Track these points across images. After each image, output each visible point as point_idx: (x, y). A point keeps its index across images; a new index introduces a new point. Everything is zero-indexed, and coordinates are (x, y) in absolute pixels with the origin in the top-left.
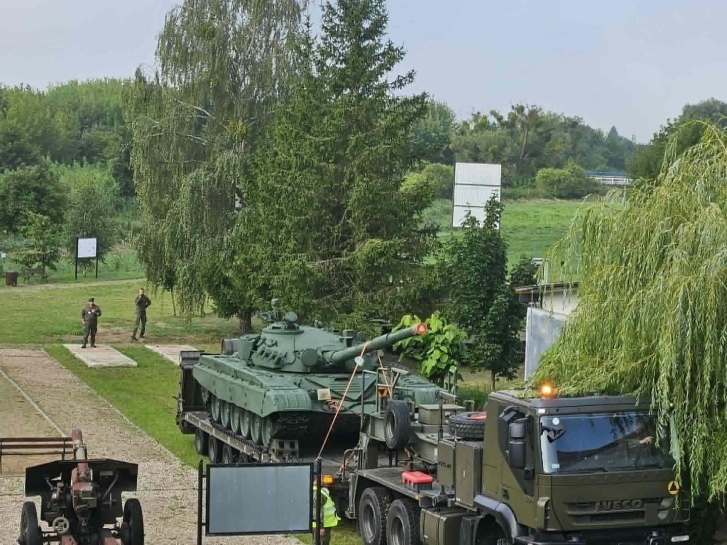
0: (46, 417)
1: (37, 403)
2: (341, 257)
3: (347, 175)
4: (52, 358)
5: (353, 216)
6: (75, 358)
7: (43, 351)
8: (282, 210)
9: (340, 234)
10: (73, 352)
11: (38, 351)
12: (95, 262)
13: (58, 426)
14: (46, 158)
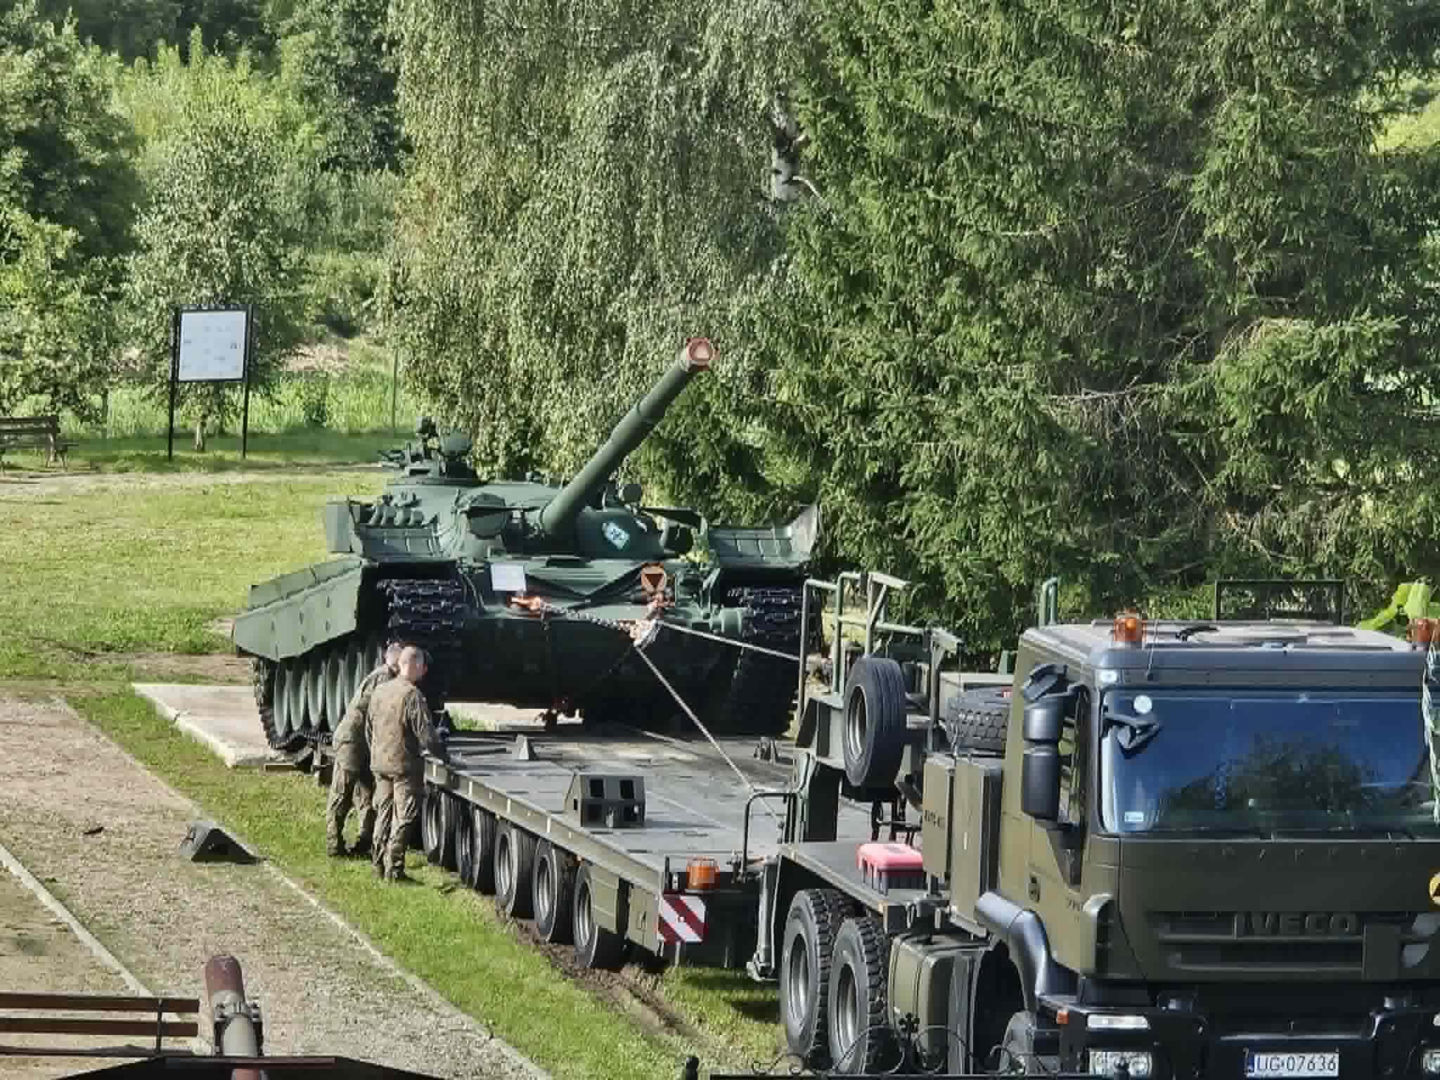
0: (82, 934)
1: (49, 883)
2: (1163, 382)
3: (1190, 85)
4: (93, 728)
5: (1207, 233)
6: (176, 733)
7: (60, 704)
8: (951, 206)
9: (1162, 300)
10: (171, 713)
11: (41, 707)
12: (236, 397)
13: (127, 966)
14: (58, 30)
